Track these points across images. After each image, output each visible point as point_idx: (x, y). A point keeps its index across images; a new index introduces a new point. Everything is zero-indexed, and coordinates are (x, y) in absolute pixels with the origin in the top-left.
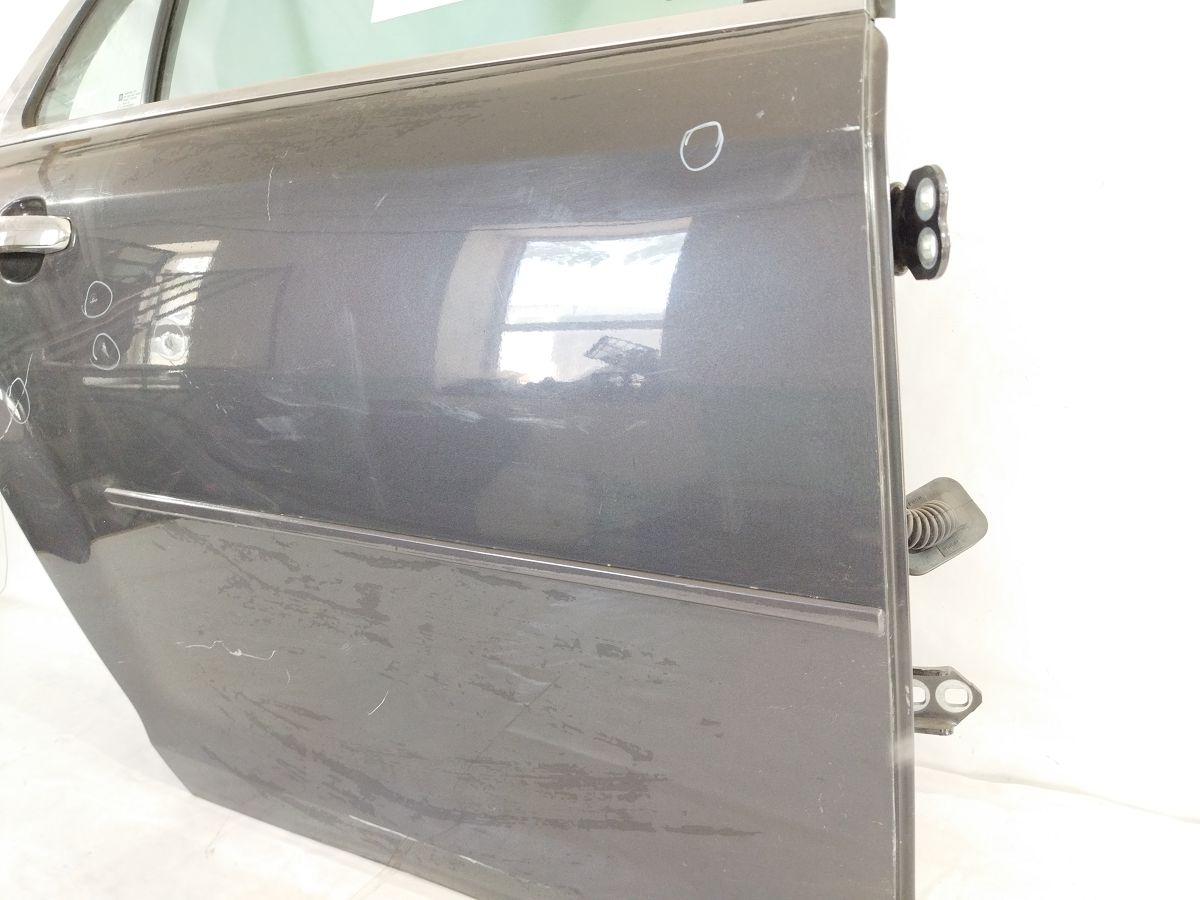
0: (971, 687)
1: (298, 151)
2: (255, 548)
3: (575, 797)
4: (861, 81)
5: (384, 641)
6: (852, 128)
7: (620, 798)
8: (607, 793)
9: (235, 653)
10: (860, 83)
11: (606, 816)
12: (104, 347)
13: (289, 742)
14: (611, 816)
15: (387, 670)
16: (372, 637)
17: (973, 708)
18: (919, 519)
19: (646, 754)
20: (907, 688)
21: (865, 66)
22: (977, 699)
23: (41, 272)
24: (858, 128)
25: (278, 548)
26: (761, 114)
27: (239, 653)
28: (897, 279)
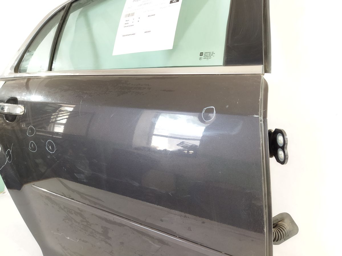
1: (89, 96)
2: (73, 210)
4: (259, 100)
5: (110, 244)
6: (256, 116)
9: (67, 238)
10: (259, 101)
12: (33, 145)
15: (110, 252)
16: (106, 242)
18: (277, 233)
21: (261, 94)
23: (16, 120)
24: (258, 116)
25: (79, 212)
26: (227, 106)
27: (69, 238)
28: (270, 159)
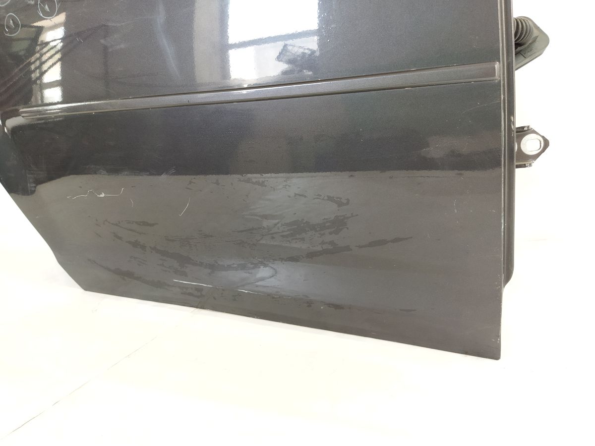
0: (543, 137)
3: (303, 239)
7: (330, 233)
8: (322, 232)
9: (101, 196)
11: (322, 248)
12: (11, 22)
13: (135, 244)
14: (325, 247)
16: (178, 166)
17: (543, 151)
19: (345, 202)
20: (512, 118)
22: (546, 144)
27: (103, 195)
